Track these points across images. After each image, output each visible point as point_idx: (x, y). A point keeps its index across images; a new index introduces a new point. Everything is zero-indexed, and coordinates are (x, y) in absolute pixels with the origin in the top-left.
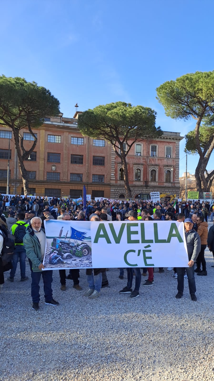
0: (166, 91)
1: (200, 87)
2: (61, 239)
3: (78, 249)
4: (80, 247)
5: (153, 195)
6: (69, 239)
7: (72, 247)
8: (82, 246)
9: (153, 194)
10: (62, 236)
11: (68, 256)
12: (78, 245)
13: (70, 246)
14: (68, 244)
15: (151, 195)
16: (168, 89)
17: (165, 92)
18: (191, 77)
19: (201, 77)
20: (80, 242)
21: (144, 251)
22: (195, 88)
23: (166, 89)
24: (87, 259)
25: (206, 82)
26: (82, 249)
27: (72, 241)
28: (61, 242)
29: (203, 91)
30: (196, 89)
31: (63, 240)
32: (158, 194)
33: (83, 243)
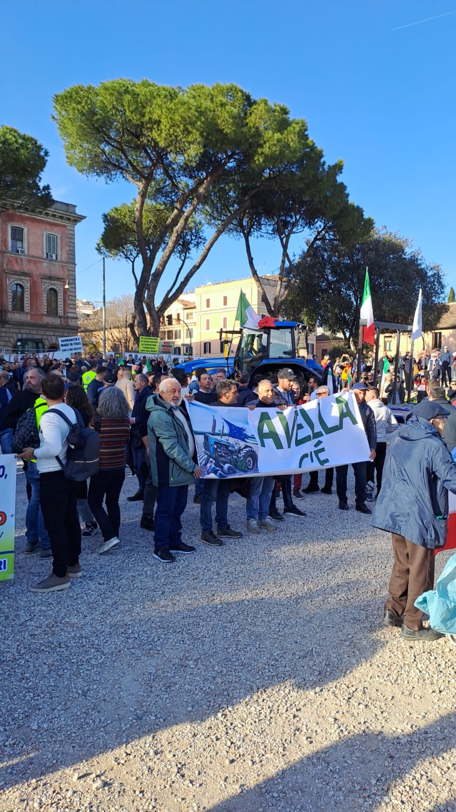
0: (79, 107)
1: (155, 117)
2: (215, 437)
3: (240, 458)
4: (242, 453)
5: (65, 343)
6: (227, 437)
7: (232, 452)
8: (245, 451)
9: (66, 341)
10: (217, 431)
11: (229, 468)
12: (240, 450)
13: (230, 451)
14: (227, 447)
15: (61, 343)
16: (83, 104)
17: (78, 110)
18: (135, 89)
19: (155, 94)
20: (242, 444)
21: (317, 453)
22: (143, 115)
23: (80, 103)
25: (168, 109)
26: (245, 457)
27: (232, 440)
28: (216, 443)
29: (162, 127)
30: (147, 118)
31: (219, 438)
32: (78, 341)
33: (247, 447)
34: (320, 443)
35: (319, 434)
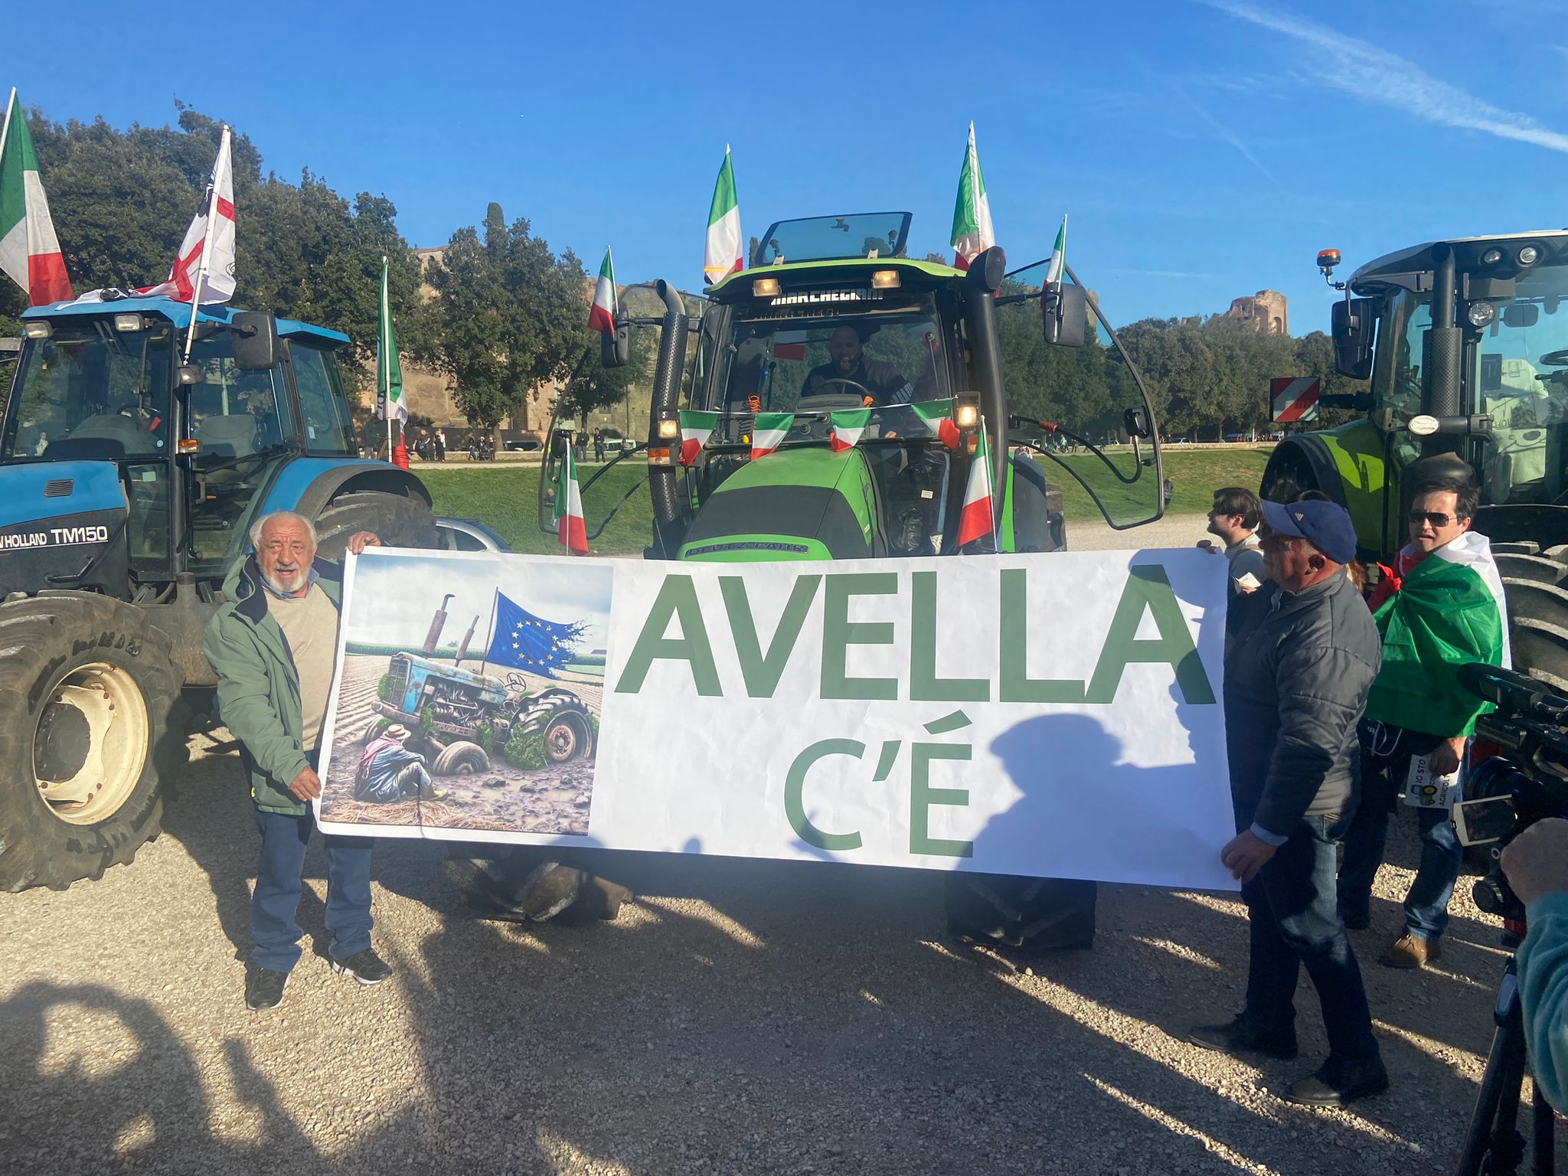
2: (434, 662)
3: (525, 725)
4: (535, 712)
6: (477, 665)
7: (491, 709)
8: (545, 705)
10: (442, 645)
11: (462, 757)
12: (525, 703)
13: (482, 703)
14: (472, 692)
20: (536, 684)
21: (923, 754)
24: (568, 784)
26: (544, 723)
27: (495, 673)
28: (432, 680)
31: (447, 666)
33: (556, 692)
34: (958, 720)
35: (976, 690)
